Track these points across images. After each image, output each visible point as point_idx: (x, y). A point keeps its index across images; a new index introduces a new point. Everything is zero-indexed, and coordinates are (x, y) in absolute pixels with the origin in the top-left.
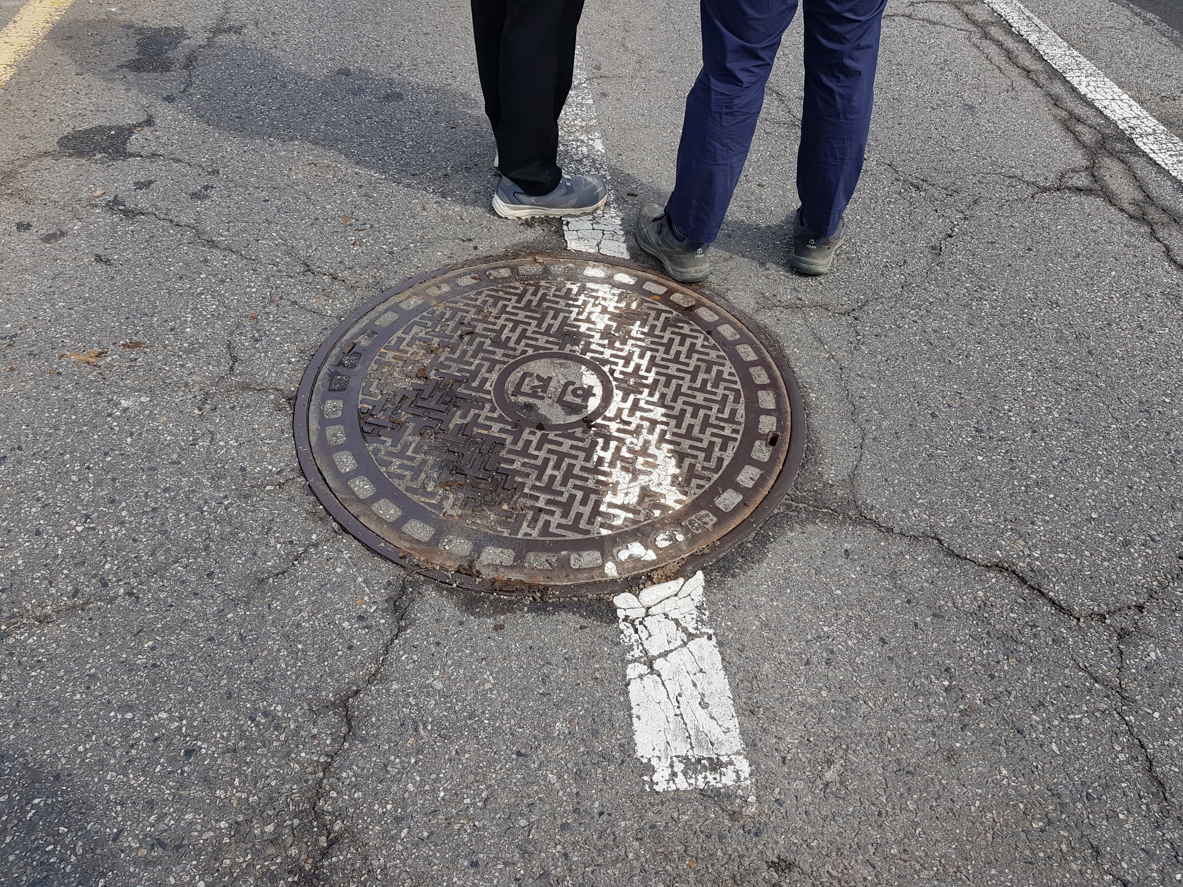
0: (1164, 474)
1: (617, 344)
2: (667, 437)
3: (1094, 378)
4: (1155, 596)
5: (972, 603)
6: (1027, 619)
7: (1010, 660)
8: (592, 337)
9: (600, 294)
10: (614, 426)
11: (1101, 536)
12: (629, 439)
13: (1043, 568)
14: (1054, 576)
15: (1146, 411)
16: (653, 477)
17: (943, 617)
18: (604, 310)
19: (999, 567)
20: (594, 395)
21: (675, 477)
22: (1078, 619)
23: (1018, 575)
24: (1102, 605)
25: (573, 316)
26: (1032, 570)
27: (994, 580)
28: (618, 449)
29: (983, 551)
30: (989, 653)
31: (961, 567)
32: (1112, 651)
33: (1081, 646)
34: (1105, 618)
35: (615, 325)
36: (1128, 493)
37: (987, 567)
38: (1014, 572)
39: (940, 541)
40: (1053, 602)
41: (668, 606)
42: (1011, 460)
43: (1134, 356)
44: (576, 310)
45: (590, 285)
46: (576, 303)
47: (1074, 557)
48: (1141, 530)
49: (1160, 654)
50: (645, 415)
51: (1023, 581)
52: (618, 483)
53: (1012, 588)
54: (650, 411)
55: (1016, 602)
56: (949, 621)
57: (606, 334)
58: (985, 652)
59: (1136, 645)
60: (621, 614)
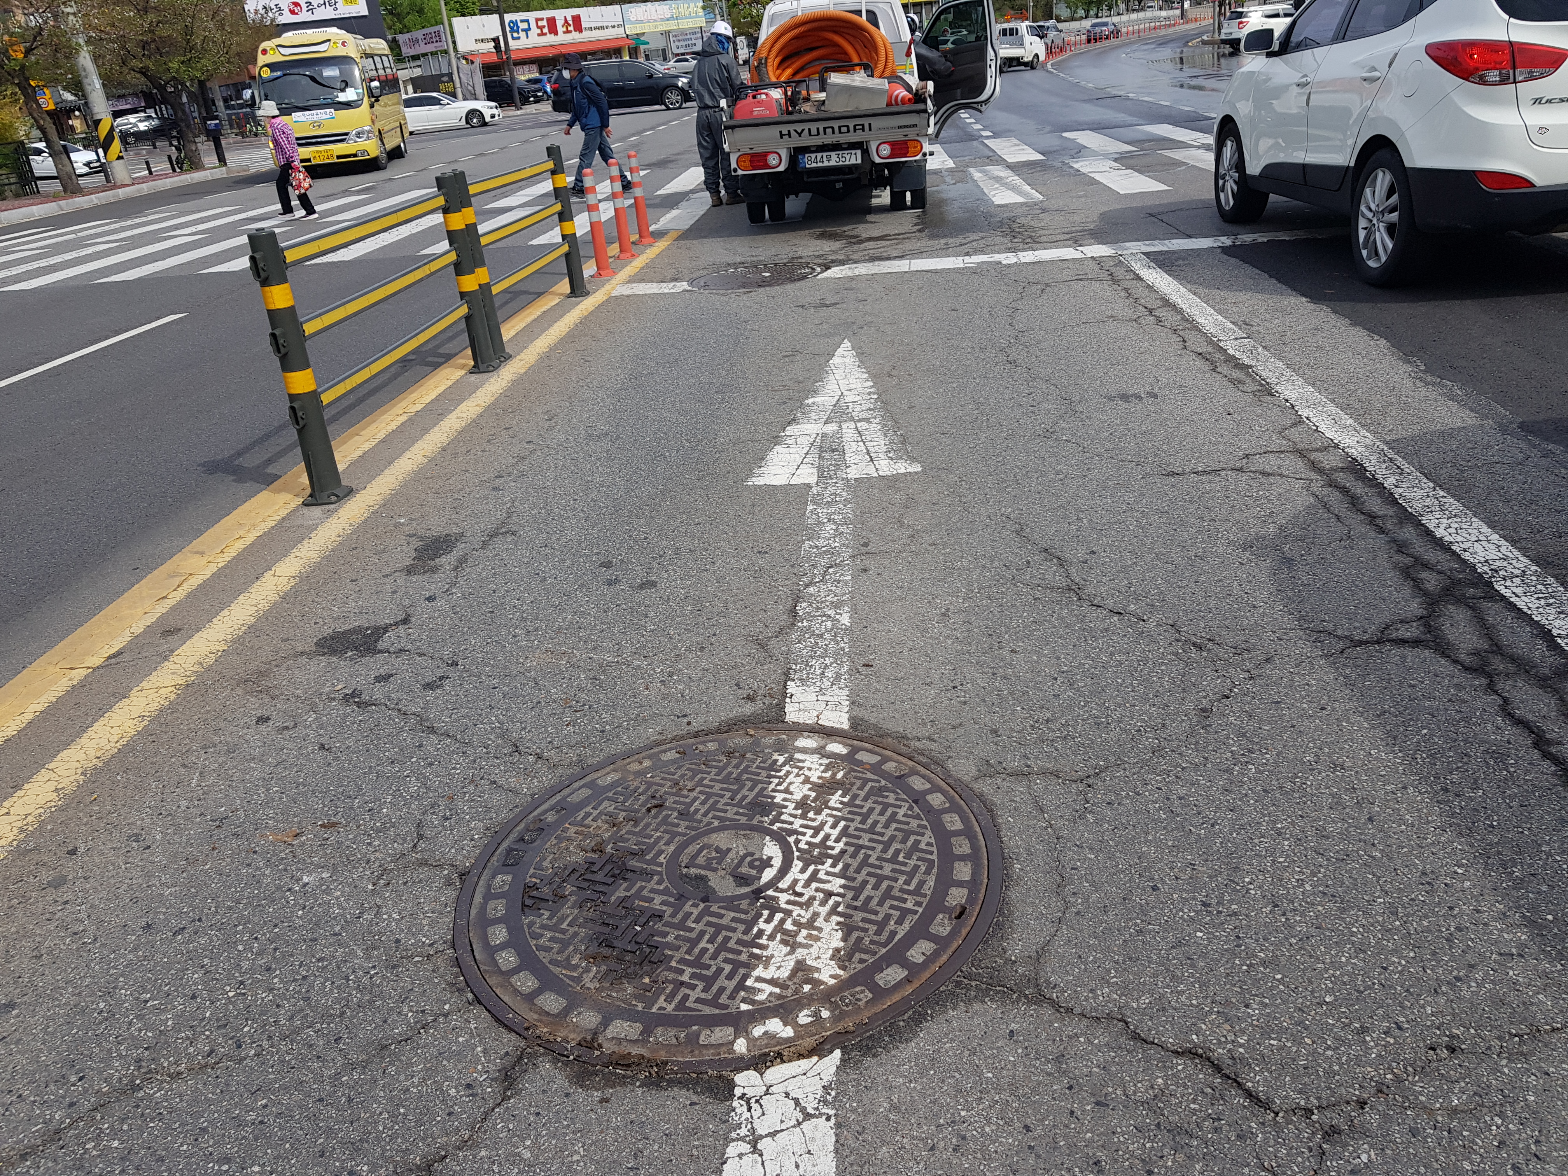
0: (1434, 954)
1: (811, 815)
2: (840, 909)
3: (1368, 848)
4: (1385, 1089)
5: (1146, 1091)
6: (1210, 1111)
7: (1177, 1156)
8: (786, 807)
9: (806, 764)
10: (784, 897)
11: (1331, 1021)
12: (796, 911)
13: (1247, 1056)
14: (1257, 1065)
15: (1429, 883)
16: (812, 950)
17: (1108, 1105)
18: (807, 780)
19: (1190, 1053)
20: (772, 866)
21: (837, 950)
22: (1277, 1114)
23: (1212, 1063)
24: (1311, 1099)
25: (772, 786)
26: (1233, 1058)
27: (1180, 1068)
28: (782, 921)
29: (1176, 1035)
30: (1153, 1147)
31: (1144, 1051)
32: (1311, 1151)
33: (1272, 1142)
34: (1313, 1114)
35: (813, 794)
36: (1379, 975)
37: (1178, 1053)
38: (1208, 1059)
39: (1126, 1023)
40: (1249, 1094)
41: (792, 1087)
42: (1238, 937)
43: (1428, 822)
44: (776, 781)
45: (798, 756)
46: (778, 774)
47: (1289, 1044)
48: (1387, 1016)
49: (1373, 1156)
50: (821, 886)
51: (1218, 1069)
52: (772, 956)
53: (1201, 1076)
54: (829, 882)
55: (1202, 1092)
56: (1113, 1109)
57: (802, 804)
58: (1148, 1145)
59: (1345, 1146)
60: (738, 1091)
